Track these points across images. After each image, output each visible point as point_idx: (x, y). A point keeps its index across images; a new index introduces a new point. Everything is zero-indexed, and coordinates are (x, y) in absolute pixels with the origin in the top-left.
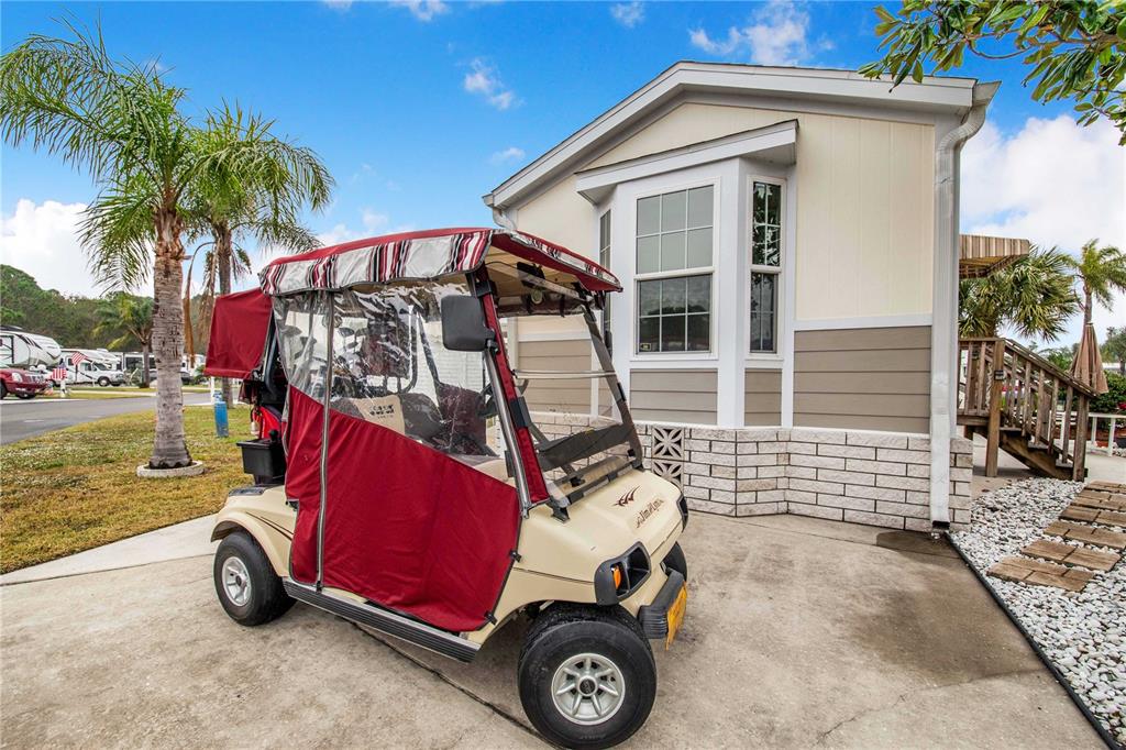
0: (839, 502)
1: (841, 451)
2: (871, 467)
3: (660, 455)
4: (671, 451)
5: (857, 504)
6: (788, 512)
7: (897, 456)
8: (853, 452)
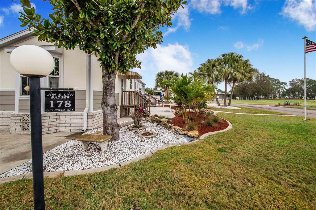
0: (70, 128)
1: (70, 117)
2: (75, 120)
3: (24, 121)
4: (27, 120)
5: (73, 128)
6: (60, 132)
7: (79, 117)
8: (72, 117)
